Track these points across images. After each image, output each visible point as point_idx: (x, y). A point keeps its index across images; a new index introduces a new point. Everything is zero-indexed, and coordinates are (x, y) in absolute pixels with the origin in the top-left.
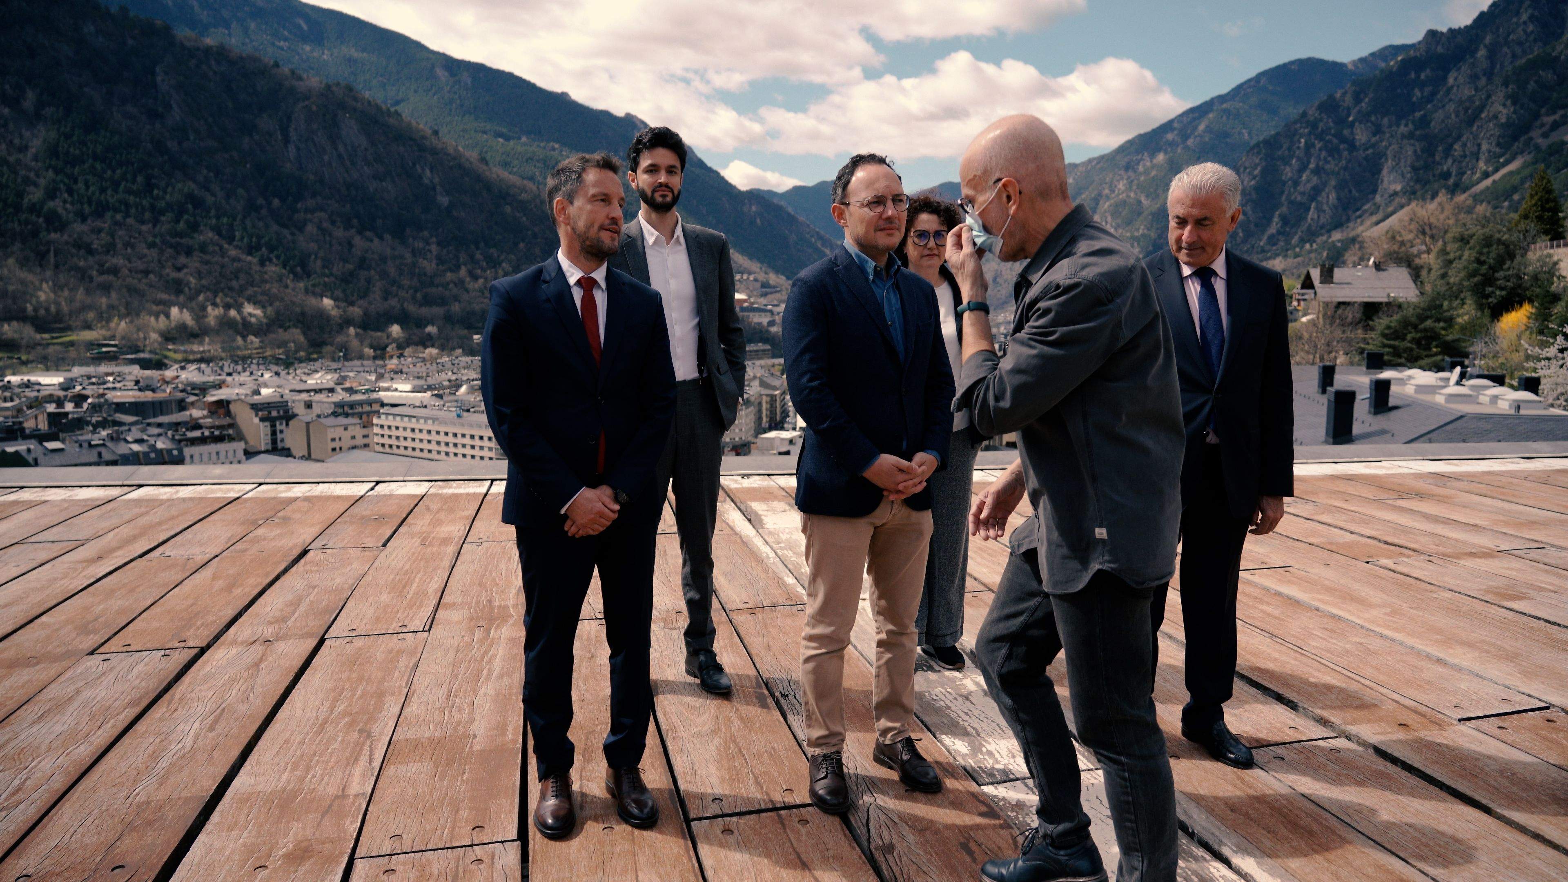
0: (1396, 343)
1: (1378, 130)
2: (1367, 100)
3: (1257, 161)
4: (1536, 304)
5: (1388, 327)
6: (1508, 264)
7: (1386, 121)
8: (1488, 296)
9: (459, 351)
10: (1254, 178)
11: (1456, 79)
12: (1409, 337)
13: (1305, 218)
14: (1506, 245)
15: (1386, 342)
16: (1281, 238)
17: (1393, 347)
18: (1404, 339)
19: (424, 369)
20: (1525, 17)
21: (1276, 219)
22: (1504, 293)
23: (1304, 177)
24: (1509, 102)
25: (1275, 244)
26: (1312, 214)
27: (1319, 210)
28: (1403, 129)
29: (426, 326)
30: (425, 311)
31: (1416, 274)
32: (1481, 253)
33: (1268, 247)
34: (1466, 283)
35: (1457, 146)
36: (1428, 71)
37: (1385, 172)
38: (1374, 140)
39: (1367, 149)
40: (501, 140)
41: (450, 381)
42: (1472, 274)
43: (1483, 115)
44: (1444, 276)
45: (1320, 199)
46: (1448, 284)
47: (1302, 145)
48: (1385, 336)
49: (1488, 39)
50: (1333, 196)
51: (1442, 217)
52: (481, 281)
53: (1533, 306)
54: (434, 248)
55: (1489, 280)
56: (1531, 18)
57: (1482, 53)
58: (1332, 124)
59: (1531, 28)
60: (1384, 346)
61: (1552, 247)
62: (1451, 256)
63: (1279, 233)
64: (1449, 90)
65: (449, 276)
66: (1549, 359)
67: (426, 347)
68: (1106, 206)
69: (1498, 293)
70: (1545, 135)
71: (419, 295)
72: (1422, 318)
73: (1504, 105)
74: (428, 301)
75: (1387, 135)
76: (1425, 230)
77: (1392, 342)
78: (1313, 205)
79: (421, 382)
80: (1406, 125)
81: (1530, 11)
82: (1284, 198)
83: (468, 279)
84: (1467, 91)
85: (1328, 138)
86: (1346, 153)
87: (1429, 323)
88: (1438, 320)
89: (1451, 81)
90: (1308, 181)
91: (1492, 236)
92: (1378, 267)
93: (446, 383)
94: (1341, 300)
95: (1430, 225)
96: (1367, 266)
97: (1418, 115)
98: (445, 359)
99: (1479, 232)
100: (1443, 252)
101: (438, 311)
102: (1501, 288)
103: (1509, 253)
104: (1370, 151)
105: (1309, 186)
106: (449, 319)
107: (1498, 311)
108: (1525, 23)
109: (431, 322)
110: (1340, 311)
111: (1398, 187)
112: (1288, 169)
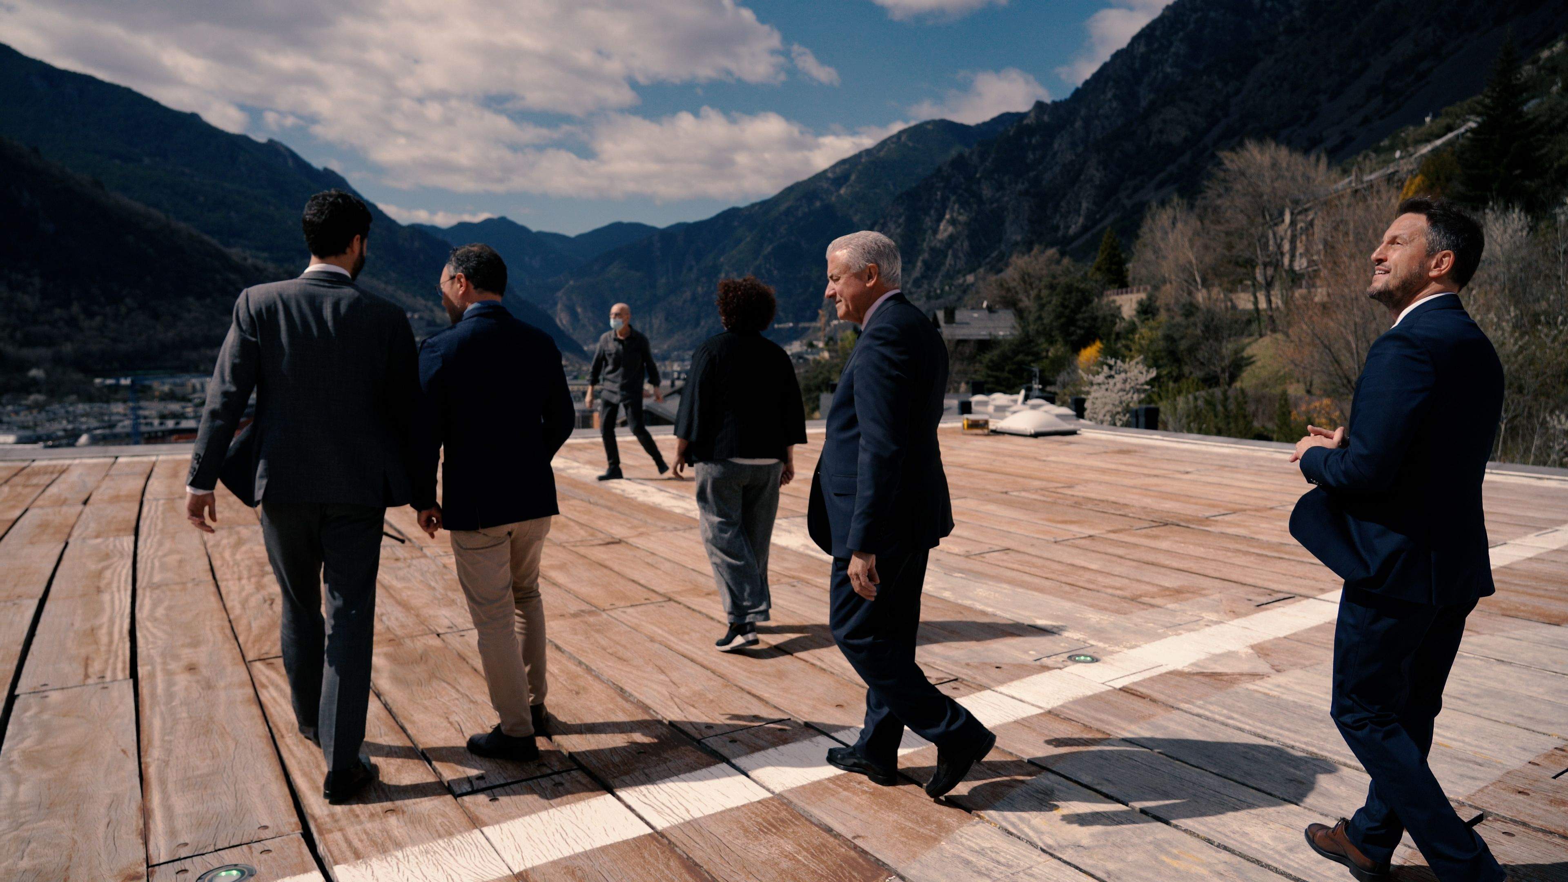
0: (998, 374)
1: (1000, 187)
2: (990, 160)
3: (901, 211)
4: (1105, 341)
5: (991, 361)
6: (1084, 309)
7: (1006, 179)
8: (1072, 334)
9: (73, 397)
10: (899, 226)
11: (1060, 145)
12: (1007, 368)
13: (944, 264)
14: (1083, 292)
15: (990, 373)
16: (926, 282)
17: (996, 377)
18: (1003, 370)
19: (30, 418)
20: (1109, 95)
21: (919, 264)
22: (1082, 332)
23: (942, 227)
24: (1101, 168)
25: (920, 287)
26: (949, 260)
27: (956, 256)
28: (1020, 187)
29: (29, 369)
30: (27, 353)
31: (1020, 314)
32: (1064, 299)
33: (913, 290)
34: (1055, 324)
35: (1063, 204)
36: (1038, 137)
37: (1007, 224)
38: (998, 195)
39: (992, 203)
40: (117, 162)
41: (65, 430)
42: (1058, 317)
43: (1082, 177)
44: (1040, 318)
45: (955, 246)
46: (1043, 324)
47: (939, 197)
48: (988, 367)
49: (1083, 112)
50: (966, 244)
51: (1037, 268)
52: (99, 319)
53: (1103, 344)
54: (37, 281)
55: (1072, 321)
56: (1115, 96)
57: (1078, 124)
58: (962, 180)
59: (1114, 104)
60: (989, 376)
61: (1118, 294)
62: (1044, 301)
63: (924, 276)
64: (1055, 154)
65: (58, 312)
66: (1099, 384)
67: (29, 393)
68: (769, 249)
69: (1079, 331)
70: (1129, 197)
71: (18, 335)
72: (1016, 353)
73: (1098, 170)
74: (29, 341)
75: (1008, 192)
76: (1026, 278)
77: (994, 373)
78: (950, 252)
79: (28, 433)
80: (1023, 183)
81: (1113, 90)
82: (925, 245)
83: (82, 317)
84: (1069, 156)
85: (960, 191)
86: (975, 206)
87: (1020, 357)
88: (1027, 354)
89: (1056, 146)
90: (945, 230)
91: (1072, 285)
92: (990, 309)
93: (60, 433)
94: (961, 337)
95: (1029, 275)
96: (982, 308)
97: (1032, 174)
98: (56, 407)
99: (1063, 280)
100: (1038, 297)
101: (42, 352)
102: (1080, 328)
103: (1085, 299)
104: (995, 205)
105: (946, 234)
106: (58, 360)
107: (1077, 347)
108: (1110, 100)
109: (37, 365)
110: (960, 348)
111: (1019, 238)
112: (928, 219)
